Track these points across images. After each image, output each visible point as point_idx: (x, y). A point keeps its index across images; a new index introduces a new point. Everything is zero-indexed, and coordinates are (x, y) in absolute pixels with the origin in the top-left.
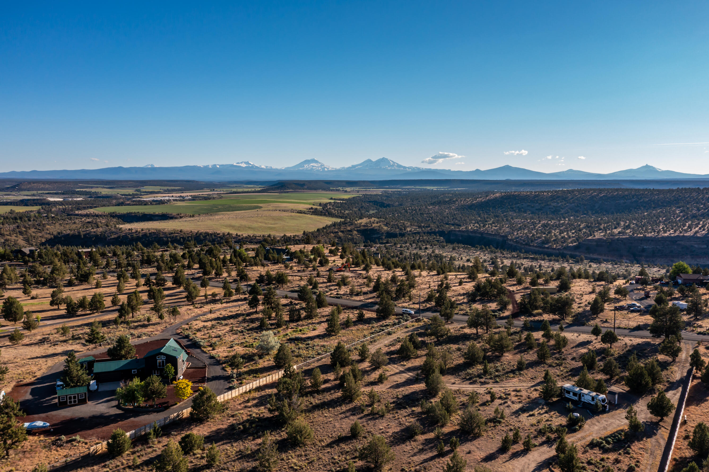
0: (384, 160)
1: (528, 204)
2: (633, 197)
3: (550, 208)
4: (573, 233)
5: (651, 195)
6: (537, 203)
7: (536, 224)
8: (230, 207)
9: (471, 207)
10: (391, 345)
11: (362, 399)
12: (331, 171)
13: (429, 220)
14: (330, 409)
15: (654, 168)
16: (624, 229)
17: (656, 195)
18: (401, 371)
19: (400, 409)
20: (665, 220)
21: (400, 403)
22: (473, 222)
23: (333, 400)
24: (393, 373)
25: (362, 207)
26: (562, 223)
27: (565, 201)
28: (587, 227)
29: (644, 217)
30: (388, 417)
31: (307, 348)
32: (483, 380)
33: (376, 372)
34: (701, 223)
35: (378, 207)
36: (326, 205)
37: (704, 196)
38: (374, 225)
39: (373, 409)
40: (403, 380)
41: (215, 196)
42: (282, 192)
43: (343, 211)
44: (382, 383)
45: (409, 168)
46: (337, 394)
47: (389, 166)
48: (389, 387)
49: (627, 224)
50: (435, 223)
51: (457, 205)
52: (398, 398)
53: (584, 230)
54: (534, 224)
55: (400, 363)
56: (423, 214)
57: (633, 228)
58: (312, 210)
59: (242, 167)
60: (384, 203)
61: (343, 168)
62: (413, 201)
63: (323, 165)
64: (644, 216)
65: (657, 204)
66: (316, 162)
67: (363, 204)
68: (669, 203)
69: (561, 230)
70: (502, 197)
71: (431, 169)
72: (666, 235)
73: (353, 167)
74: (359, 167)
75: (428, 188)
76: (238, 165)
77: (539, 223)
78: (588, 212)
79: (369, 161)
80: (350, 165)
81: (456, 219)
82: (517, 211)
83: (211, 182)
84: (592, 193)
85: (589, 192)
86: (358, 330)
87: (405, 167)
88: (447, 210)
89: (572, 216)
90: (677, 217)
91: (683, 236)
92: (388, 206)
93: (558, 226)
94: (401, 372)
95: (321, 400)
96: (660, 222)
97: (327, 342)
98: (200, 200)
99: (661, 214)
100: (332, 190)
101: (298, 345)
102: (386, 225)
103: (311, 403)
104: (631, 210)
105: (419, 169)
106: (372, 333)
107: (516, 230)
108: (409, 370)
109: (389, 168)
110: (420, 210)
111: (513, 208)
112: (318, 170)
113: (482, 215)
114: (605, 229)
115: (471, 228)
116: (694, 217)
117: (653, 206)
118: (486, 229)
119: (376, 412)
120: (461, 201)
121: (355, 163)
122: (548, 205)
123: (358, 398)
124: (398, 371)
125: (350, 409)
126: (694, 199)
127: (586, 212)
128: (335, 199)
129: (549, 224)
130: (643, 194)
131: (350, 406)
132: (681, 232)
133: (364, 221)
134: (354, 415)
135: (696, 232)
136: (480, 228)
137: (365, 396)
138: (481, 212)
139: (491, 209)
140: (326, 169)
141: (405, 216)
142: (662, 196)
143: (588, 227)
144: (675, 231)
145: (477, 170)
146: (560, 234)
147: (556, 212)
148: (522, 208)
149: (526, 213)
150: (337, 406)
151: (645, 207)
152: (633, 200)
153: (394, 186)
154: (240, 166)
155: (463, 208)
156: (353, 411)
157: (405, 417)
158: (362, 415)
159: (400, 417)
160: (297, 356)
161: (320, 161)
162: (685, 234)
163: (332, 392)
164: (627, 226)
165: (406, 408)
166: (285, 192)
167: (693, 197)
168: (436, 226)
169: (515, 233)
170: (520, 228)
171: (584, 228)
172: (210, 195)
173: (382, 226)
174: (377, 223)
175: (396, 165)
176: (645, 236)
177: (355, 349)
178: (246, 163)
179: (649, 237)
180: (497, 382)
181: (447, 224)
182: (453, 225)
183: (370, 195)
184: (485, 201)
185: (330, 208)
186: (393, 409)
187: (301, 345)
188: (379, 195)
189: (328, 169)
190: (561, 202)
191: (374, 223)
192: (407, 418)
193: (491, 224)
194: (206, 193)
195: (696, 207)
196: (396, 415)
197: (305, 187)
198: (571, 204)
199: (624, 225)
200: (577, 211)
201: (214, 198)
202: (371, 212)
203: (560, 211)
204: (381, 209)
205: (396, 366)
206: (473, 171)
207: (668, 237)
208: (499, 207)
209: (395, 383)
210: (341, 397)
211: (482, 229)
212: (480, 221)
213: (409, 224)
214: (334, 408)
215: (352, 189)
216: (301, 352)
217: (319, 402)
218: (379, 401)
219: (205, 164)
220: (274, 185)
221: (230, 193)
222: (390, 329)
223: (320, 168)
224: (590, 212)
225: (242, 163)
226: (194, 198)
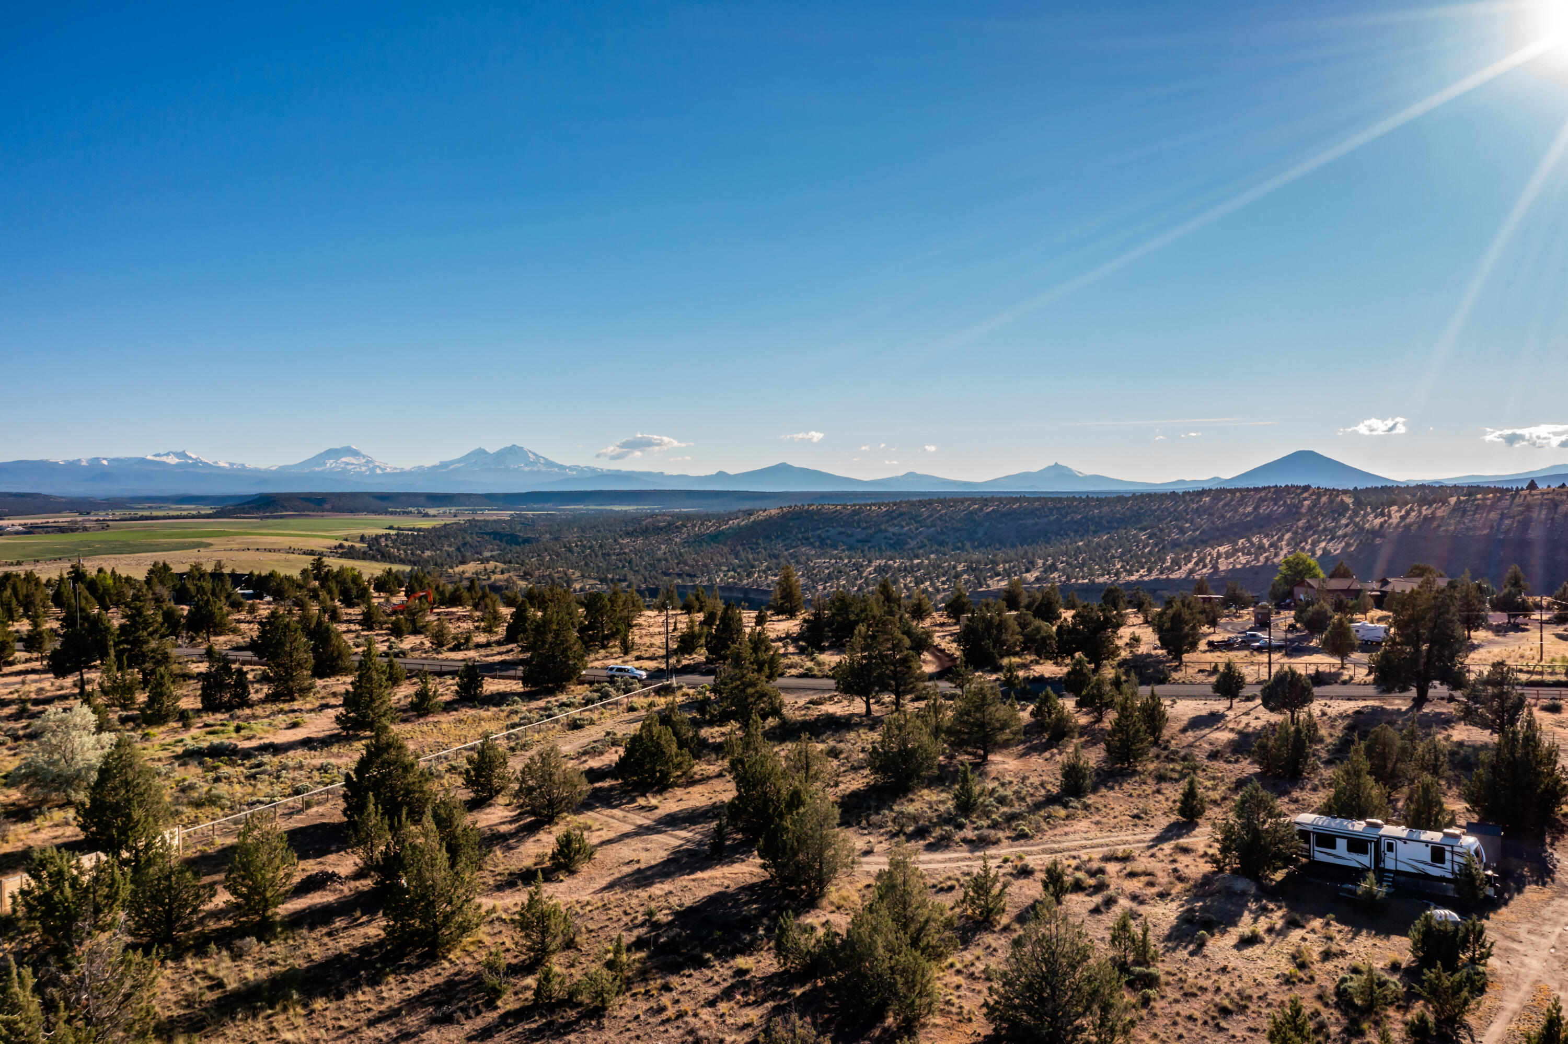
0: (514, 451)
1: (840, 529)
2: (1051, 511)
3: (885, 538)
4: (943, 583)
5: (1084, 507)
6: (859, 527)
7: (862, 566)
8: (129, 545)
9: (715, 538)
10: (585, 753)
11: (488, 940)
12: (389, 475)
13: (624, 567)
14: (319, 1004)
15: (1069, 470)
16: (1045, 571)
17: (1094, 507)
18: (640, 826)
19: (676, 969)
20: (1123, 554)
21: (672, 941)
22: (725, 568)
23: (339, 957)
24: (612, 835)
25: (465, 544)
26: (918, 565)
27: (916, 522)
28: (970, 569)
29: (1079, 551)
30: (625, 1012)
31: (253, 777)
32: (969, 833)
33: (542, 836)
34: (1195, 555)
35: (503, 545)
36: (377, 538)
37: (1187, 507)
38: (493, 577)
39: (547, 978)
40: (660, 855)
41: (88, 525)
42: (268, 517)
43: (419, 552)
44: (572, 872)
45: (571, 468)
46: (362, 930)
47: (526, 465)
48: (604, 882)
49: (1049, 562)
50: (637, 571)
51: (685, 536)
52: (656, 926)
53: (965, 576)
54: (858, 567)
55: (633, 800)
56: (609, 555)
57: (1064, 570)
58: (340, 551)
59: (169, 465)
60: (517, 537)
61: (420, 467)
62: (584, 532)
63: (372, 462)
64: (1078, 547)
65: (1101, 526)
66: (356, 453)
67: (468, 539)
68: (1124, 522)
69: (916, 578)
70: (784, 516)
71: (619, 471)
72: (1133, 578)
73: (444, 465)
74: (458, 465)
75: (617, 508)
76: (158, 459)
77: (869, 565)
78: (963, 545)
79: (481, 452)
80: (436, 462)
81: (686, 564)
82: (817, 544)
83: (86, 498)
84: (969, 506)
85: (963, 503)
86: (460, 721)
87: (562, 467)
88: (663, 547)
89: (932, 553)
90: (1144, 548)
91: (1168, 579)
92: (527, 541)
93: (908, 571)
94: (641, 831)
95: (272, 963)
96: (1113, 557)
97: (339, 756)
98: (47, 532)
99: (1112, 543)
100: (392, 513)
101: (216, 768)
102: (524, 577)
103: (220, 984)
104: (1050, 538)
105: (593, 470)
106: (513, 726)
107: (821, 580)
108: (672, 821)
109: (527, 469)
110: (601, 546)
111: (807, 539)
112: (360, 474)
113: (743, 555)
114: (1008, 574)
115: (722, 580)
116: (1175, 545)
117: (1092, 528)
118: (755, 581)
119: (563, 995)
120: (694, 526)
121: (447, 458)
122: (881, 531)
123: (466, 940)
124: (628, 828)
125: (425, 994)
126: (1170, 513)
127: (959, 545)
128: (399, 529)
129: (890, 567)
130: (1069, 507)
131: (429, 978)
132: (1161, 573)
133: (470, 568)
134: (447, 1020)
135: (1191, 571)
136: (740, 580)
137: (498, 927)
138: (739, 548)
139: (760, 541)
140: (378, 471)
141: (566, 559)
142: (1106, 509)
143: (974, 570)
144: (1150, 571)
145: (721, 474)
146: (917, 584)
147: (898, 545)
148: (828, 538)
149: (836, 549)
150: (356, 986)
151: (1076, 531)
152: (1052, 518)
153: (540, 506)
154: (164, 463)
155: (698, 541)
156: (438, 1005)
157: (712, 1003)
158: (491, 1017)
159: (687, 1005)
160: (198, 804)
161: (364, 453)
162: (1171, 576)
163: (339, 923)
164: (1050, 566)
165: (705, 964)
166: (276, 517)
167: (1167, 509)
168: (640, 577)
169: (820, 588)
170: (829, 577)
171: (965, 572)
172: (76, 522)
173: (515, 578)
174: (502, 573)
175: (542, 461)
176: (1093, 582)
177: (452, 769)
178: (177, 455)
179: (1100, 584)
180: (1023, 836)
181: (666, 574)
182: (679, 575)
183: (484, 521)
184: (746, 525)
185: (387, 546)
186: (643, 975)
187: (225, 770)
188: (505, 522)
189: (382, 469)
190: (908, 524)
191: (493, 572)
192: (723, 1007)
193: (764, 572)
194: (63, 519)
195: (1176, 526)
196: (666, 999)
197: (328, 506)
198: (929, 527)
199: (1044, 564)
200: (942, 544)
201: (85, 529)
202: (487, 554)
203: (907, 543)
204: (508, 547)
205: (617, 812)
206: (712, 476)
207: (1137, 582)
208: (777, 537)
209: (627, 870)
210: (381, 944)
211: (745, 582)
212: (740, 566)
213: (578, 574)
214: (340, 996)
215: (442, 510)
216: (222, 789)
217: (263, 974)
218: (570, 944)
219: (72, 458)
220: (248, 503)
221: (131, 519)
222: (574, 713)
223: (363, 469)
224: (968, 545)
225: (167, 454)
226: (30, 530)
